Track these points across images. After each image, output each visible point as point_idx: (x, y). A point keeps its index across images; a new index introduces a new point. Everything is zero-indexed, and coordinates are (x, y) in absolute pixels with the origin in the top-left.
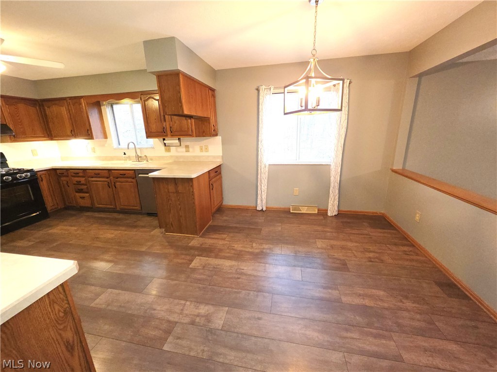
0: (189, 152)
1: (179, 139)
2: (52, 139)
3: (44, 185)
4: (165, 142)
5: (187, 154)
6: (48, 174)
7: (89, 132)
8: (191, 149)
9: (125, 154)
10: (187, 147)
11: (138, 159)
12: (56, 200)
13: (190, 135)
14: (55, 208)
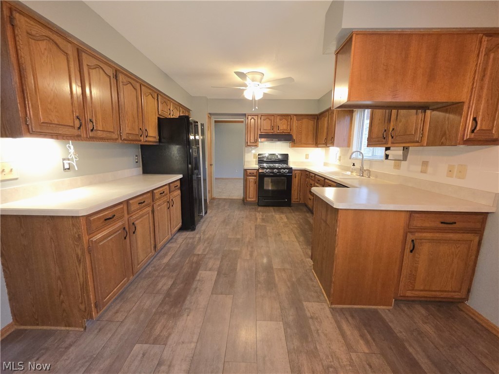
0: (425, 173)
1: (406, 149)
2: (318, 147)
3: (295, 182)
4: (388, 152)
5: (423, 177)
6: (301, 174)
7: (333, 139)
8: (430, 169)
9: (354, 165)
10: (425, 164)
11: (363, 174)
12: (300, 195)
13: (418, 142)
14: (297, 202)
